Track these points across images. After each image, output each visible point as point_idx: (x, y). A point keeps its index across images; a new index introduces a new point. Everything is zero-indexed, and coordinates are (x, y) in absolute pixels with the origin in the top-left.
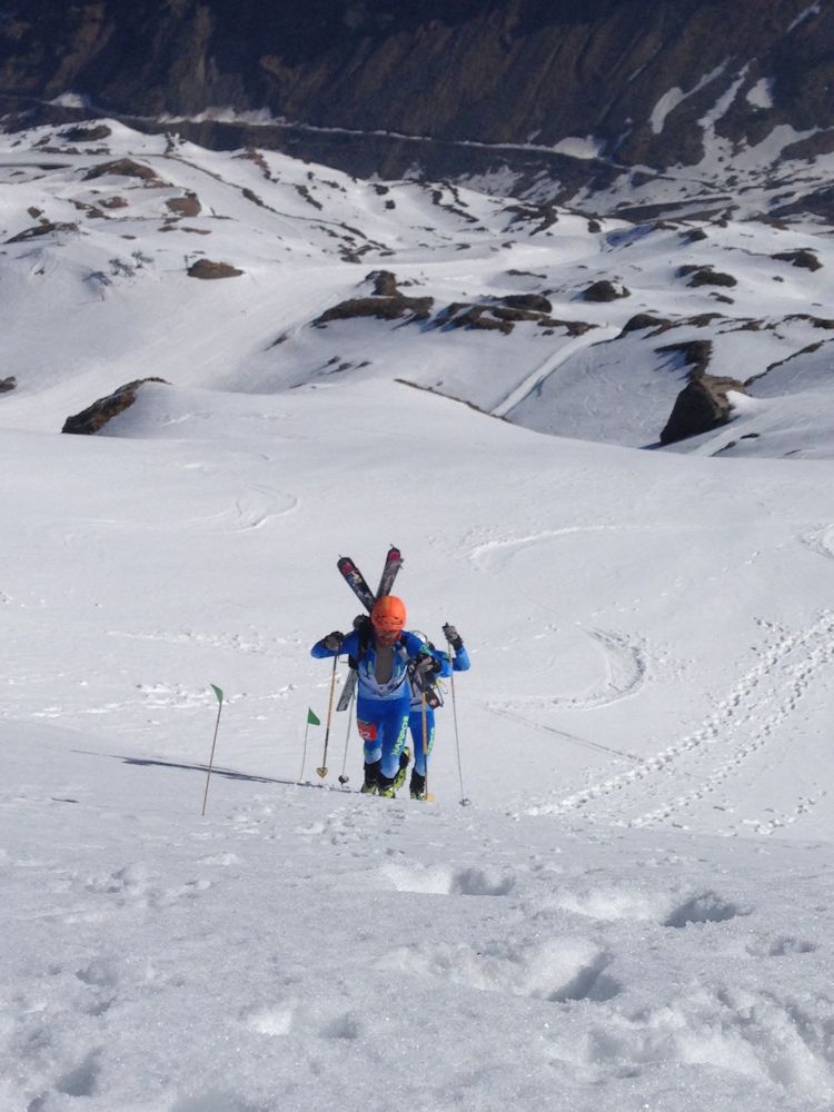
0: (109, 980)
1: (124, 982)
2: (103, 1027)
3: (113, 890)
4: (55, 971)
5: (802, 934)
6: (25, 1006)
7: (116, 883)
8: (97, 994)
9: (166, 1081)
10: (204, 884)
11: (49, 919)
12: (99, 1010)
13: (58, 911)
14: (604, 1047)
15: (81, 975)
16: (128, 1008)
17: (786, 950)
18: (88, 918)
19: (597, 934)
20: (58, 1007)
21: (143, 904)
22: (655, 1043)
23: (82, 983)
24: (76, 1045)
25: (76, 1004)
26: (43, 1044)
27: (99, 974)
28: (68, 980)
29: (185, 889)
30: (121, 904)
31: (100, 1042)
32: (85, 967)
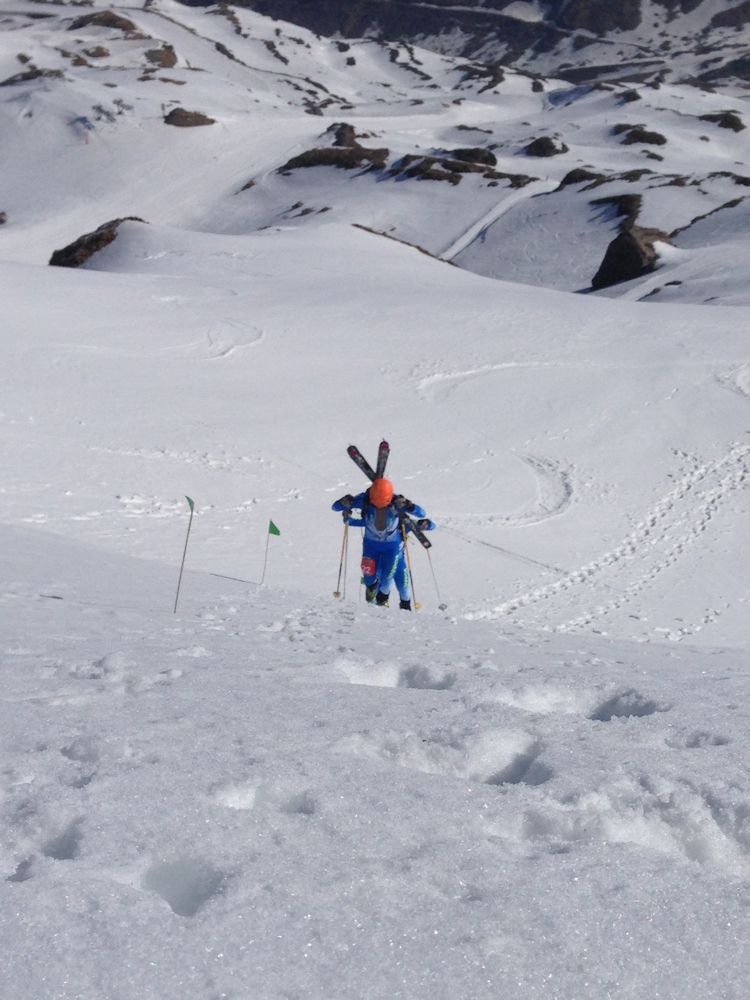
0: (91, 757)
1: (104, 759)
2: (85, 798)
3: (94, 677)
4: (42, 748)
5: (716, 729)
6: (14, 779)
7: (97, 671)
8: (79, 769)
9: (142, 848)
10: (176, 674)
11: (34, 701)
12: (82, 783)
13: (45, 694)
14: (537, 826)
15: (65, 752)
16: (107, 783)
17: (702, 743)
18: (71, 701)
19: (531, 726)
20: (44, 780)
21: (121, 690)
22: (583, 824)
23: (66, 759)
24: (60, 815)
25: (60, 778)
26: (32, 813)
27: (81, 751)
28: (53, 756)
29: (159, 677)
30: (101, 689)
31: (82, 812)
32: (69, 745)
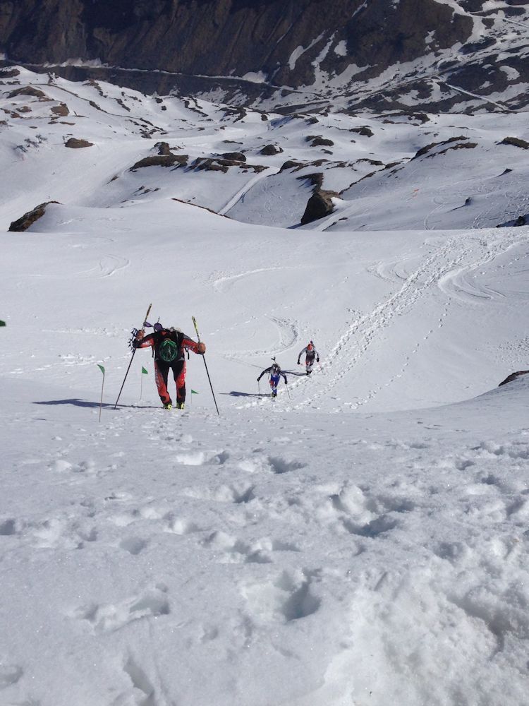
0: (91, 505)
1: (96, 505)
2: (95, 520)
3: (82, 471)
4: (73, 504)
6: (68, 515)
7: (83, 468)
8: (89, 510)
9: (117, 535)
10: (114, 467)
11: (63, 484)
12: (92, 515)
13: (66, 481)
15: (82, 504)
16: (100, 514)
18: (77, 483)
21: (94, 476)
23: (82, 507)
25: (83, 514)
26: (77, 527)
27: (88, 503)
28: (77, 506)
29: (108, 469)
30: (87, 476)
31: (95, 525)
32: (83, 501)
